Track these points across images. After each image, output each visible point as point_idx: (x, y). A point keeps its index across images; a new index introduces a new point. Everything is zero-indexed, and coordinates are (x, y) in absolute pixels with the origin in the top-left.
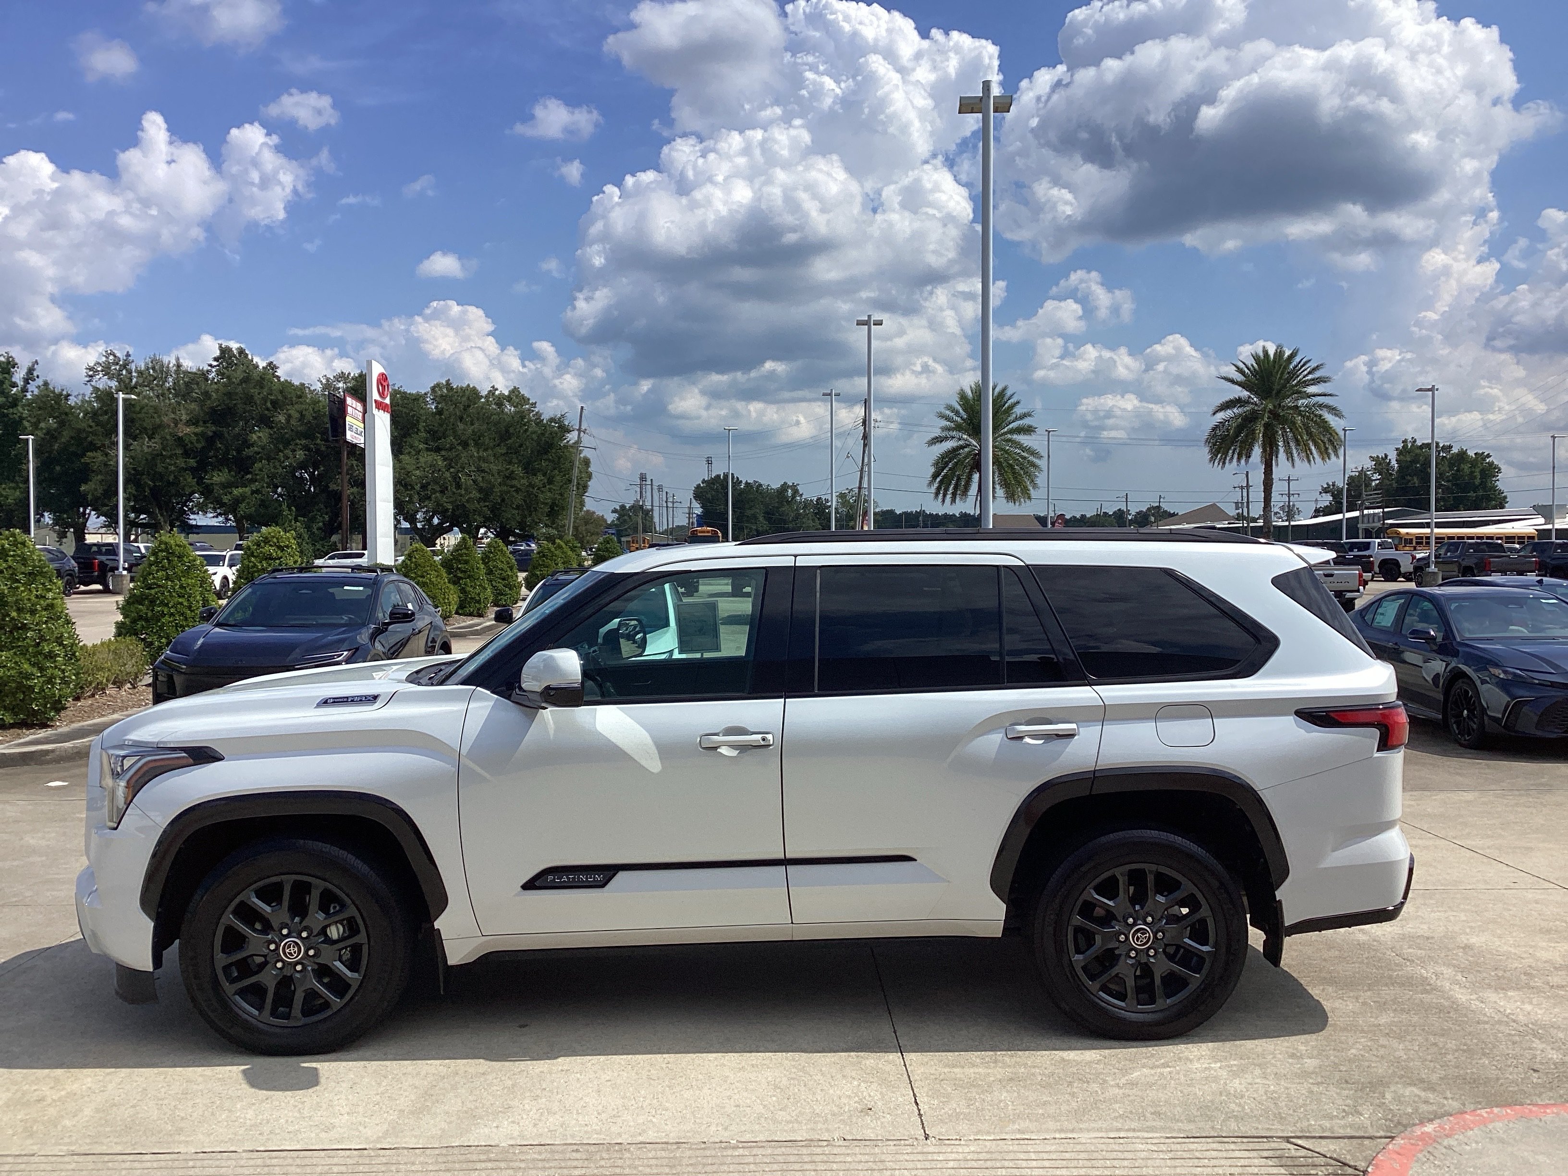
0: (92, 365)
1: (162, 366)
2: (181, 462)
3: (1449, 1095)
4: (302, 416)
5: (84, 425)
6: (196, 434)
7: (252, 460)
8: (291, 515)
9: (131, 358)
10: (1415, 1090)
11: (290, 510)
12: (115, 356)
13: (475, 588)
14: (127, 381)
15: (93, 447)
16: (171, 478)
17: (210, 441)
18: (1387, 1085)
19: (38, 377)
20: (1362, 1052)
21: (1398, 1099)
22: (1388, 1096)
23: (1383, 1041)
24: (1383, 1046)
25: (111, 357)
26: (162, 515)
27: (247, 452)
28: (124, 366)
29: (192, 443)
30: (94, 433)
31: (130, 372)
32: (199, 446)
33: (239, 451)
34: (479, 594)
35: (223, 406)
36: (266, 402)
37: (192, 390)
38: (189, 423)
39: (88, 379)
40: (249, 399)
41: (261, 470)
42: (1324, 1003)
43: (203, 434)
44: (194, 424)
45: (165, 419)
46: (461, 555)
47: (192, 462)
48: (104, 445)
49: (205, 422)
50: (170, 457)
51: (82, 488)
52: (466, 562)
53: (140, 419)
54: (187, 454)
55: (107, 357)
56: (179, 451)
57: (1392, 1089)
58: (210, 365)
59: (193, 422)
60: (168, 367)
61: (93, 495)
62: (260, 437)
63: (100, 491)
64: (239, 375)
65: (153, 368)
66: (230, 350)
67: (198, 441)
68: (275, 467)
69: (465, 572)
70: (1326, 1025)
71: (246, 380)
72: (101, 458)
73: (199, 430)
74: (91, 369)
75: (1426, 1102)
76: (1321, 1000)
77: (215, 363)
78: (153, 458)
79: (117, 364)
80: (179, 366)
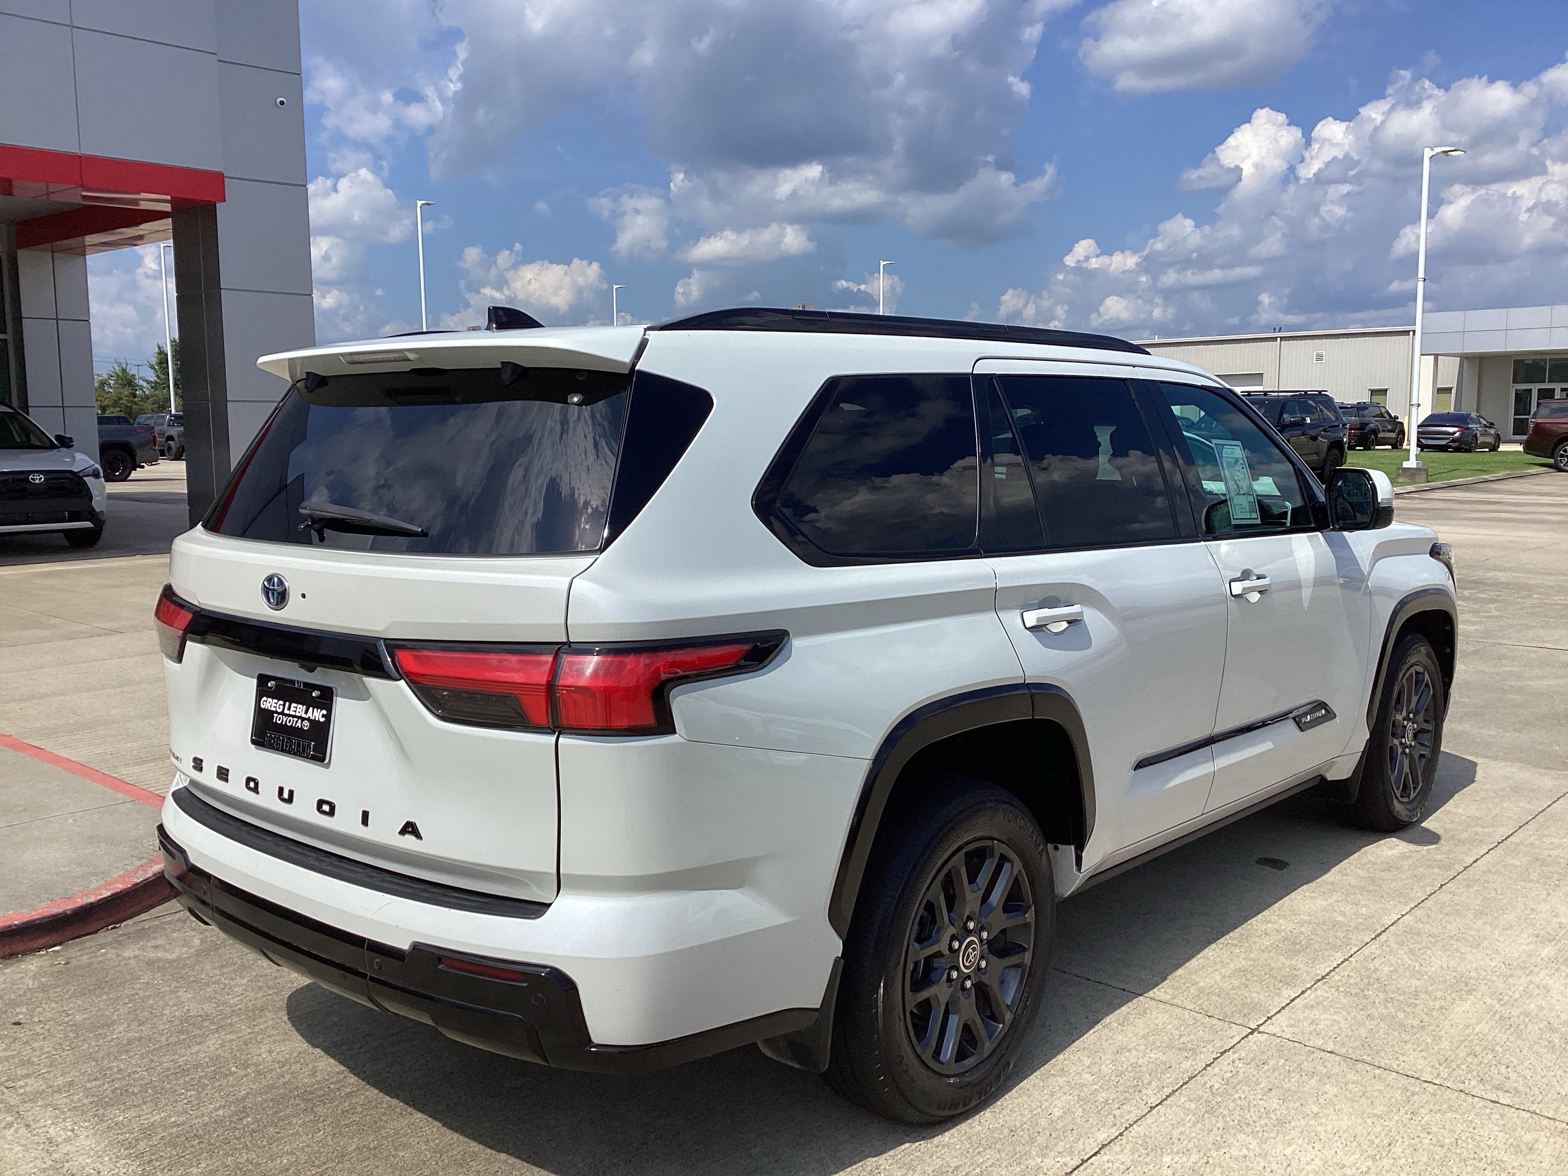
3: (132, 962)
10: (170, 957)
18: (199, 953)
20: (233, 983)
21: (186, 943)
22: (197, 942)
23: (209, 1007)
24: (209, 999)
42: (305, 1046)
57: (192, 950)
70: (288, 1007)
75: (156, 947)
76: (311, 1049)
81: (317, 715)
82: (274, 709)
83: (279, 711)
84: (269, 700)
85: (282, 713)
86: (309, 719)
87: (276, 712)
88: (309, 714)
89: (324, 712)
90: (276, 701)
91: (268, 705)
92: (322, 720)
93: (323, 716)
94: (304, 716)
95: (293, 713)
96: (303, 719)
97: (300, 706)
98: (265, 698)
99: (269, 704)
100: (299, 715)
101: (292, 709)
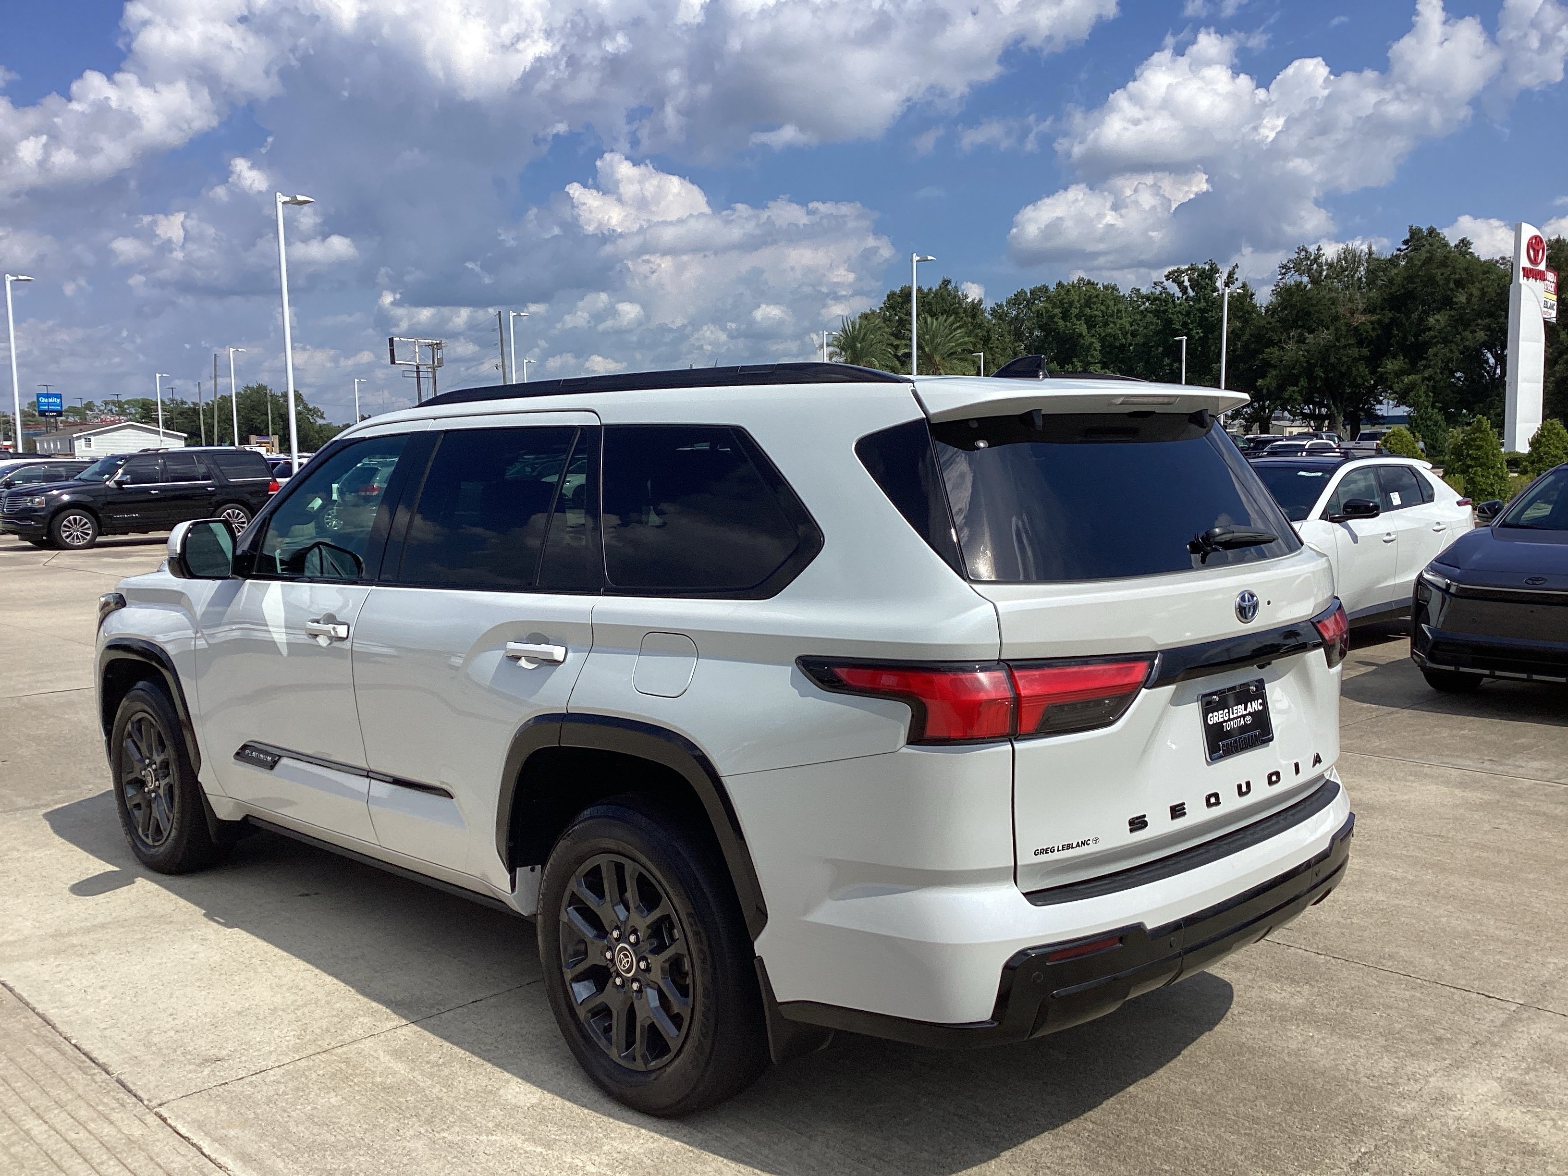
0: (1285, 262)
1: (1354, 256)
2: (1355, 352)
4: (1483, 294)
5: (1264, 322)
6: (1372, 323)
7: (1427, 345)
8: (1428, 401)
9: (1322, 252)
11: (1427, 396)
12: (1306, 252)
13: (1488, 478)
14: (1317, 275)
15: (1271, 343)
16: (1343, 369)
17: (1386, 328)
19: (1237, 280)
25: (1303, 253)
26: (1336, 406)
27: (1423, 338)
28: (1316, 260)
29: (1367, 332)
30: (1273, 330)
31: (1320, 266)
32: (1374, 334)
33: (1416, 336)
34: (1492, 485)
35: (1403, 291)
36: (1449, 282)
37: (1377, 277)
38: (1364, 312)
39: (1280, 277)
40: (1431, 281)
41: (1435, 355)
43: (1379, 322)
44: (1370, 312)
45: (1341, 310)
46: (1474, 440)
47: (1365, 352)
48: (1280, 341)
49: (1382, 309)
50: (1344, 347)
51: (1258, 384)
52: (1479, 448)
53: (1316, 311)
54: (1360, 343)
55: (1298, 253)
56: (1352, 341)
58: (1399, 250)
59: (1370, 310)
60: (1360, 256)
61: (1268, 389)
62: (1438, 321)
63: (1274, 385)
64: (1423, 254)
65: (1345, 259)
66: (1420, 230)
67: (1374, 329)
68: (1451, 351)
69: (1475, 459)
71: (1429, 260)
72: (1277, 353)
73: (1374, 318)
74: (1283, 267)
77: (1404, 247)
78: (1327, 350)
79: (1308, 259)
80: (1370, 253)
81: (1256, 706)
82: (1221, 720)
83: (1226, 719)
84: (1215, 714)
85: (1230, 720)
86: (1250, 714)
87: (1225, 721)
88: (1249, 709)
89: (1260, 701)
90: (1221, 712)
91: (1216, 719)
92: (1261, 708)
93: (1261, 704)
94: (1245, 713)
95: (1236, 715)
96: (1244, 716)
97: (1240, 706)
98: (1211, 715)
99: (1216, 717)
100: (1240, 714)
101: (1235, 712)
